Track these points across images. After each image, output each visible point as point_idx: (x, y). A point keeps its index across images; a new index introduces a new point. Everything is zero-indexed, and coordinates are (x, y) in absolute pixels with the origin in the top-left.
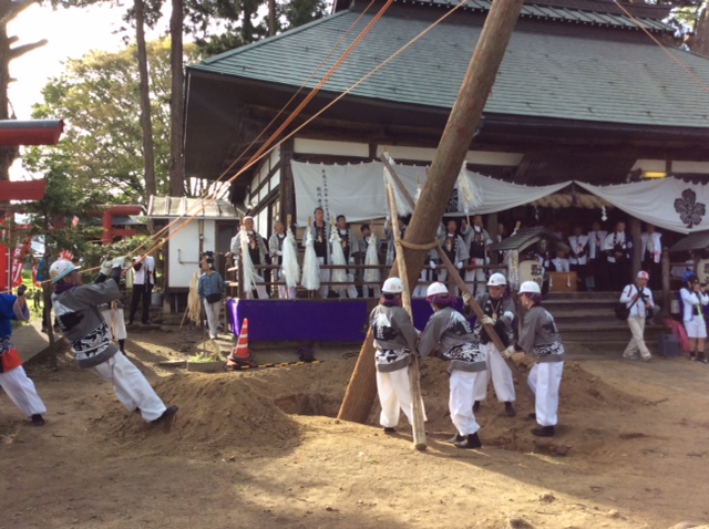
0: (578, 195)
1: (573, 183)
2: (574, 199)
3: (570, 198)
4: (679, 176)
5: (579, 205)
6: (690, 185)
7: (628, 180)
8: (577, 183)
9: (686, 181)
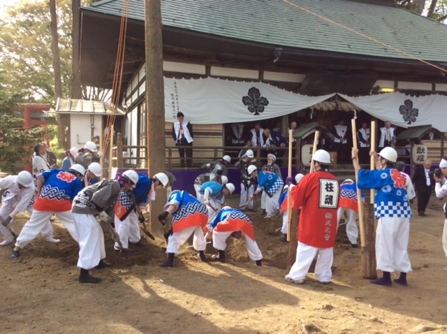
0: (339, 102)
1: (337, 95)
2: (337, 105)
3: (334, 104)
4: (402, 91)
5: (340, 109)
6: (409, 97)
7: (371, 93)
8: (339, 94)
9: (407, 94)
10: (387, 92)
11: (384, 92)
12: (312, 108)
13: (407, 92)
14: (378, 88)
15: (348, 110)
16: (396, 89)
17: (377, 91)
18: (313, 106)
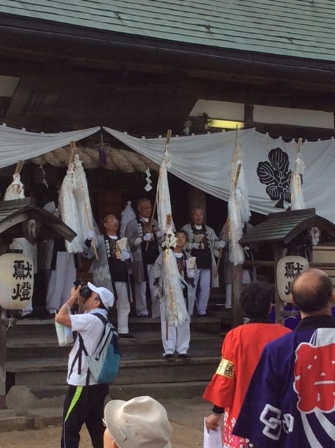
0: (108, 149)
1: (102, 131)
2: (103, 156)
3: (96, 154)
4: (263, 128)
5: (110, 167)
6: (279, 143)
7: (187, 130)
8: (107, 129)
9: (274, 136)
10: (227, 130)
11: (219, 130)
12: (39, 162)
13: (275, 131)
14: (205, 118)
15: (131, 170)
16: (249, 123)
17: (201, 126)
18: (42, 156)
